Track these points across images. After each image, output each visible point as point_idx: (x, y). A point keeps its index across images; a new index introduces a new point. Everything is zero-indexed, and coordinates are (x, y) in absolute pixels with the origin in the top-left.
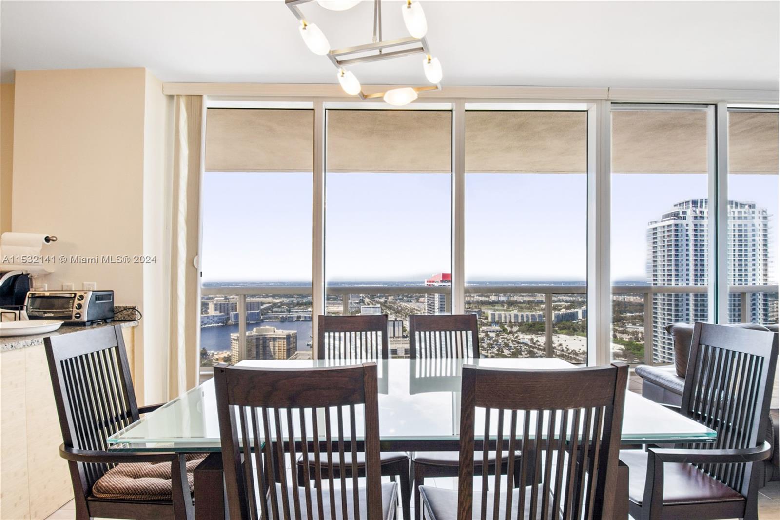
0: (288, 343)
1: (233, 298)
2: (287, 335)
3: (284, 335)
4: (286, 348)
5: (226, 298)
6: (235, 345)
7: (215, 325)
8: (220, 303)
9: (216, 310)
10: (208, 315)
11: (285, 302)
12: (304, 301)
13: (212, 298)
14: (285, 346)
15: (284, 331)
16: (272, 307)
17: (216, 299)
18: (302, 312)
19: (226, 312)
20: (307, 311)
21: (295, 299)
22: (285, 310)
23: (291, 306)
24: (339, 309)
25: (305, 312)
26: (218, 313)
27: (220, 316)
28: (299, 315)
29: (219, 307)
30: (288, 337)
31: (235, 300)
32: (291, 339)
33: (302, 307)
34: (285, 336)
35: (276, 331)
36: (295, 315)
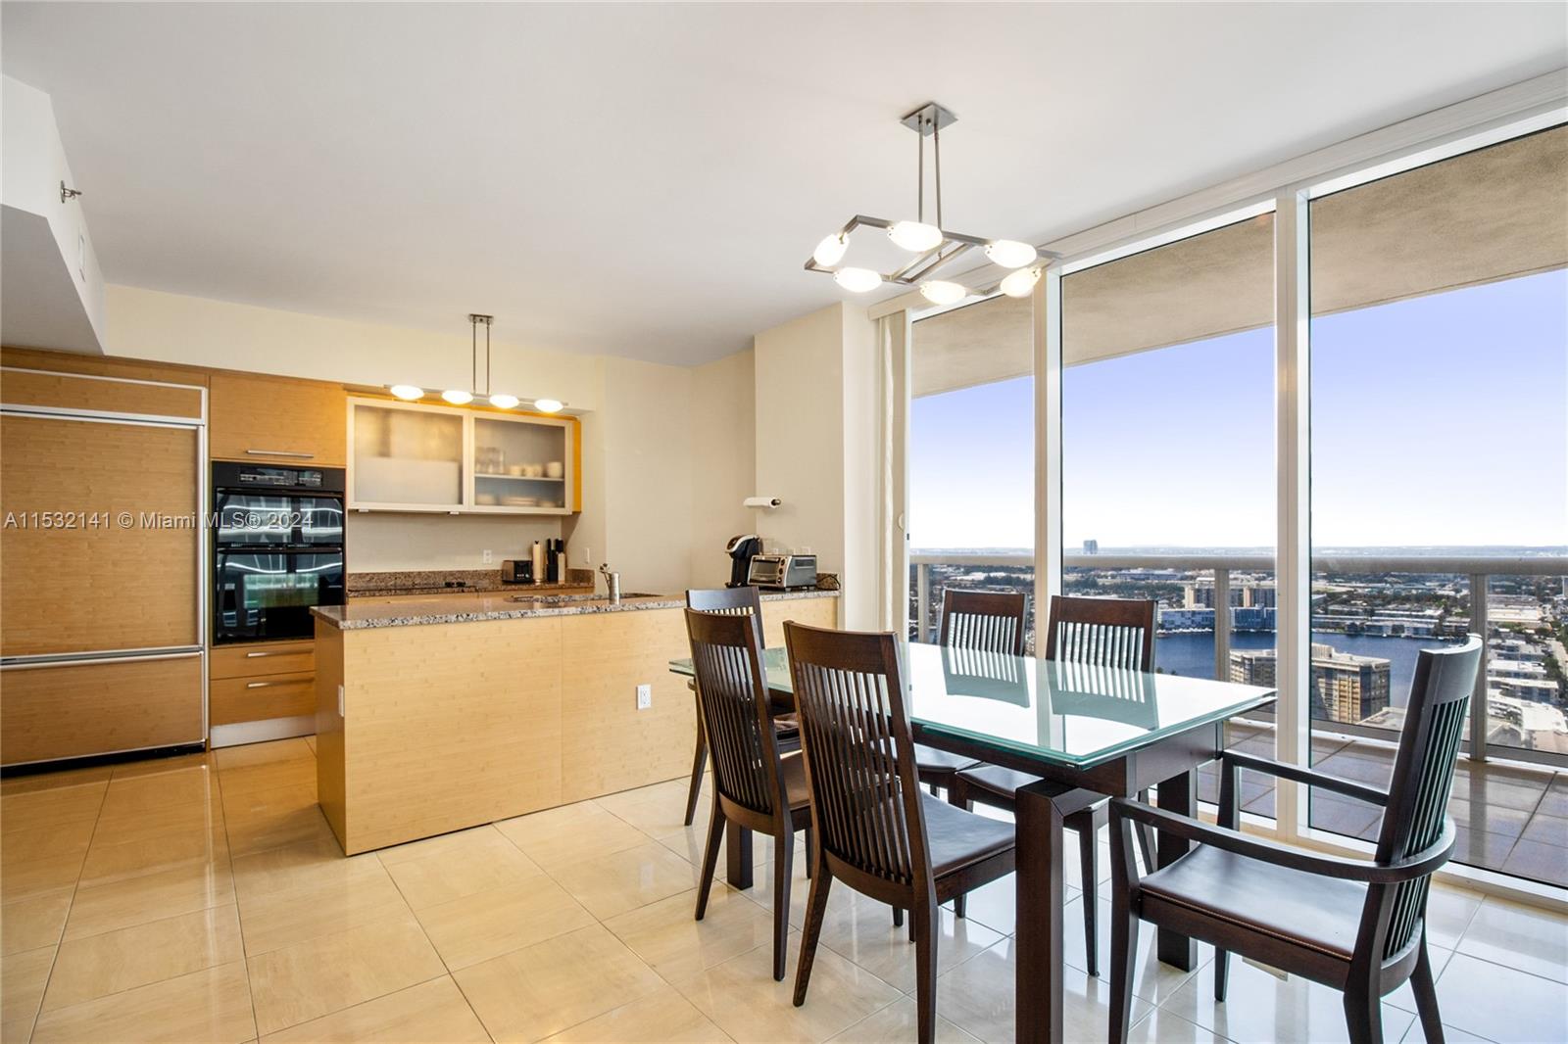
0: (1365, 687)
2: (1361, 667)
3: (1356, 666)
4: (1359, 696)
6: (1237, 673)
7: (1196, 630)
8: (1207, 587)
9: (1198, 600)
10: (1183, 609)
11: (1360, 591)
12: (1414, 592)
13: (1192, 578)
14: (1358, 690)
15: (1354, 657)
16: (1325, 601)
17: (1199, 579)
18: (1408, 616)
20: (1423, 617)
21: (1388, 585)
22: (1360, 611)
23: (1378, 602)
24: (1523, 617)
25: (1417, 617)
26: (1202, 607)
27: (1207, 613)
28: (1396, 623)
29: (1204, 596)
30: (1366, 672)
31: (1239, 582)
32: (1373, 678)
33: (1408, 606)
34: (1358, 669)
35: (1334, 654)
36: (1389, 623)
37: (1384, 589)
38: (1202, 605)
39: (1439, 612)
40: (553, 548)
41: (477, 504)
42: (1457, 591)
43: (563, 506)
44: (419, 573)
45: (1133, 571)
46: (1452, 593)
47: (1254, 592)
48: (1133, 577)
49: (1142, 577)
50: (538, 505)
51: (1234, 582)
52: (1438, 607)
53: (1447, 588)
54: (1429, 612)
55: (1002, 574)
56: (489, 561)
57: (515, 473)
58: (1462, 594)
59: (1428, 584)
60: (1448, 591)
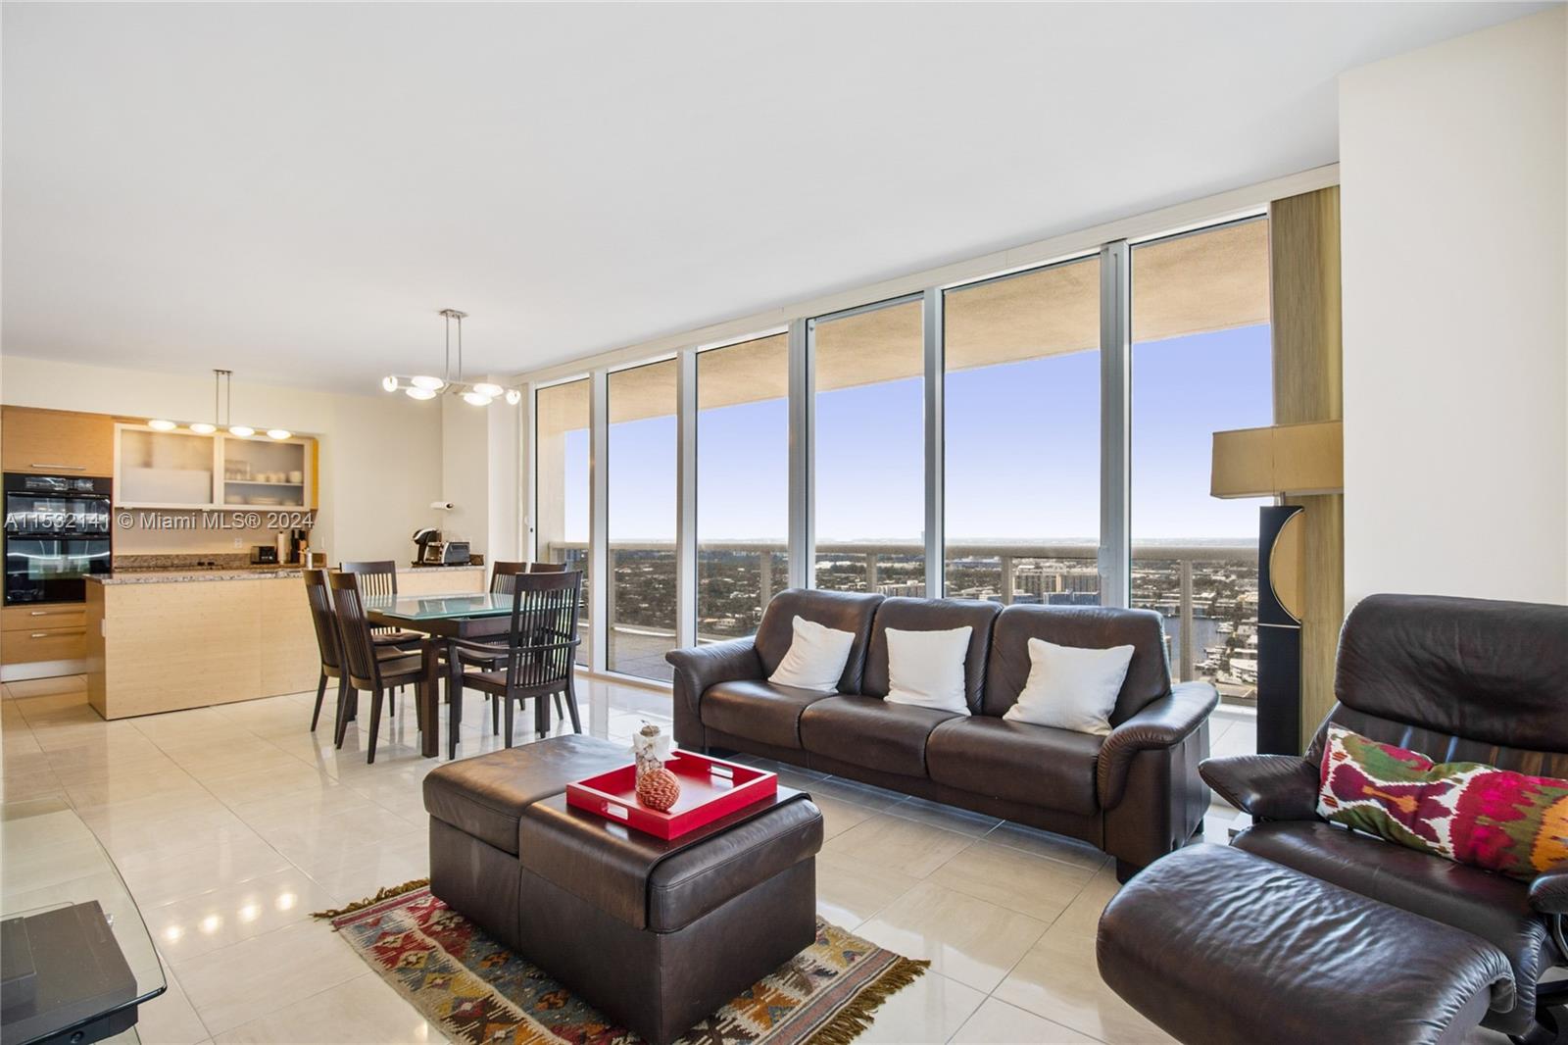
1: (1050, 567)
5: (1038, 567)
8: (1025, 574)
9: (1019, 587)
11: (1151, 577)
13: (1015, 566)
17: (1021, 567)
19: (1036, 592)
20: (1200, 599)
22: (1151, 594)
23: (1164, 586)
25: (1195, 599)
31: (1052, 570)
37: (1170, 575)
38: (1022, 591)
39: (1213, 595)
40: (296, 536)
41: (226, 502)
42: (1227, 577)
43: (302, 505)
44: (177, 556)
45: (965, 560)
46: (1223, 578)
47: (1064, 578)
48: (964, 565)
49: (973, 565)
50: (281, 504)
51: (1048, 570)
52: (1212, 590)
53: (1219, 574)
54: (1205, 595)
55: (848, 563)
56: (241, 547)
57: (261, 479)
58: (1230, 579)
59: (1205, 570)
60: (1220, 577)
